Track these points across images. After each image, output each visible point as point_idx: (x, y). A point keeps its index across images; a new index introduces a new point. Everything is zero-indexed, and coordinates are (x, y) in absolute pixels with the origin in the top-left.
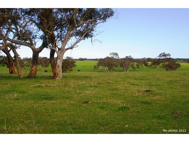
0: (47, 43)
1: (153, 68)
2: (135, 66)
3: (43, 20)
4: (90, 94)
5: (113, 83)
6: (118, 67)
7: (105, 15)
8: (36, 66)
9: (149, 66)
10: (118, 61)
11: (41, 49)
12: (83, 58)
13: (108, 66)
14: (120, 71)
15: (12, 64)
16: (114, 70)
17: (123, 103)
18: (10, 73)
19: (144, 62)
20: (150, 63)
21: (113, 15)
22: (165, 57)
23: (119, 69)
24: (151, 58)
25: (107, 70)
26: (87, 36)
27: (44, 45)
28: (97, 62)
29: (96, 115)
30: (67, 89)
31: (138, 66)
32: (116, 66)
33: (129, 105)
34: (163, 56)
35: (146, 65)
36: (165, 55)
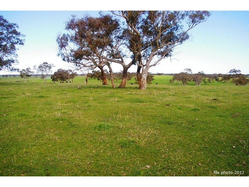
0: (135, 61)
1: (223, 83)
2: (207, 81)
3: (133, 43)
4: (169, 100)
5: (187, 93)
6: (191, 81)
7: (182, 38)
8: (125, 79)
9: (220, 81)
10: (191, 76)
11: (130, 66)
12: (160, 73)
13: (182, 80)
14: (193, 85)
15: (105, 77)
16: (188, 84)
17: (195, 106)
18: (103, 84)
19: (215, 77)
20: (220, 78)
21: (189, 38)
22: (236, 73)
23: (192, 83)
24: (222, 74)
25: (181, 84)
26: (167, 55)
27: (133, 63)
28: (173, 76)
29: (176, 113)
30: (152, 96)
31: (210, 81)
32: (189, 81)
33: (199, 108)
34: (233, 72)
35: (217, 80)
36: (235, 71)
